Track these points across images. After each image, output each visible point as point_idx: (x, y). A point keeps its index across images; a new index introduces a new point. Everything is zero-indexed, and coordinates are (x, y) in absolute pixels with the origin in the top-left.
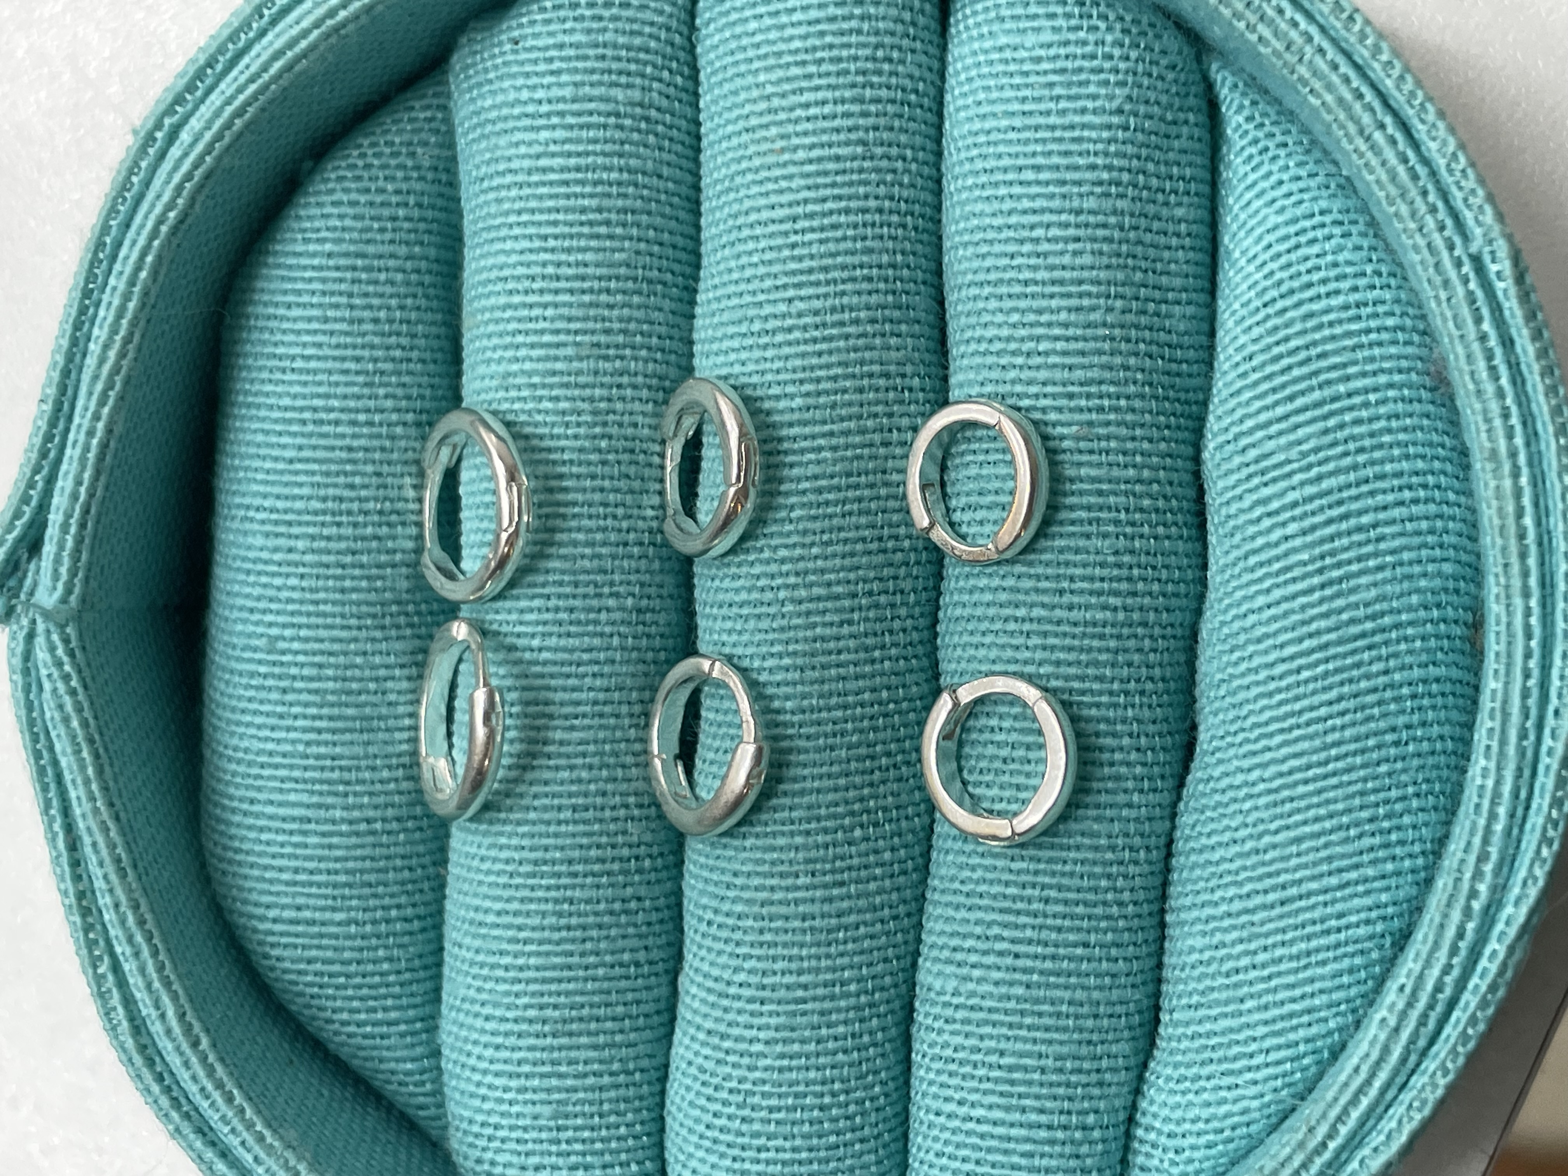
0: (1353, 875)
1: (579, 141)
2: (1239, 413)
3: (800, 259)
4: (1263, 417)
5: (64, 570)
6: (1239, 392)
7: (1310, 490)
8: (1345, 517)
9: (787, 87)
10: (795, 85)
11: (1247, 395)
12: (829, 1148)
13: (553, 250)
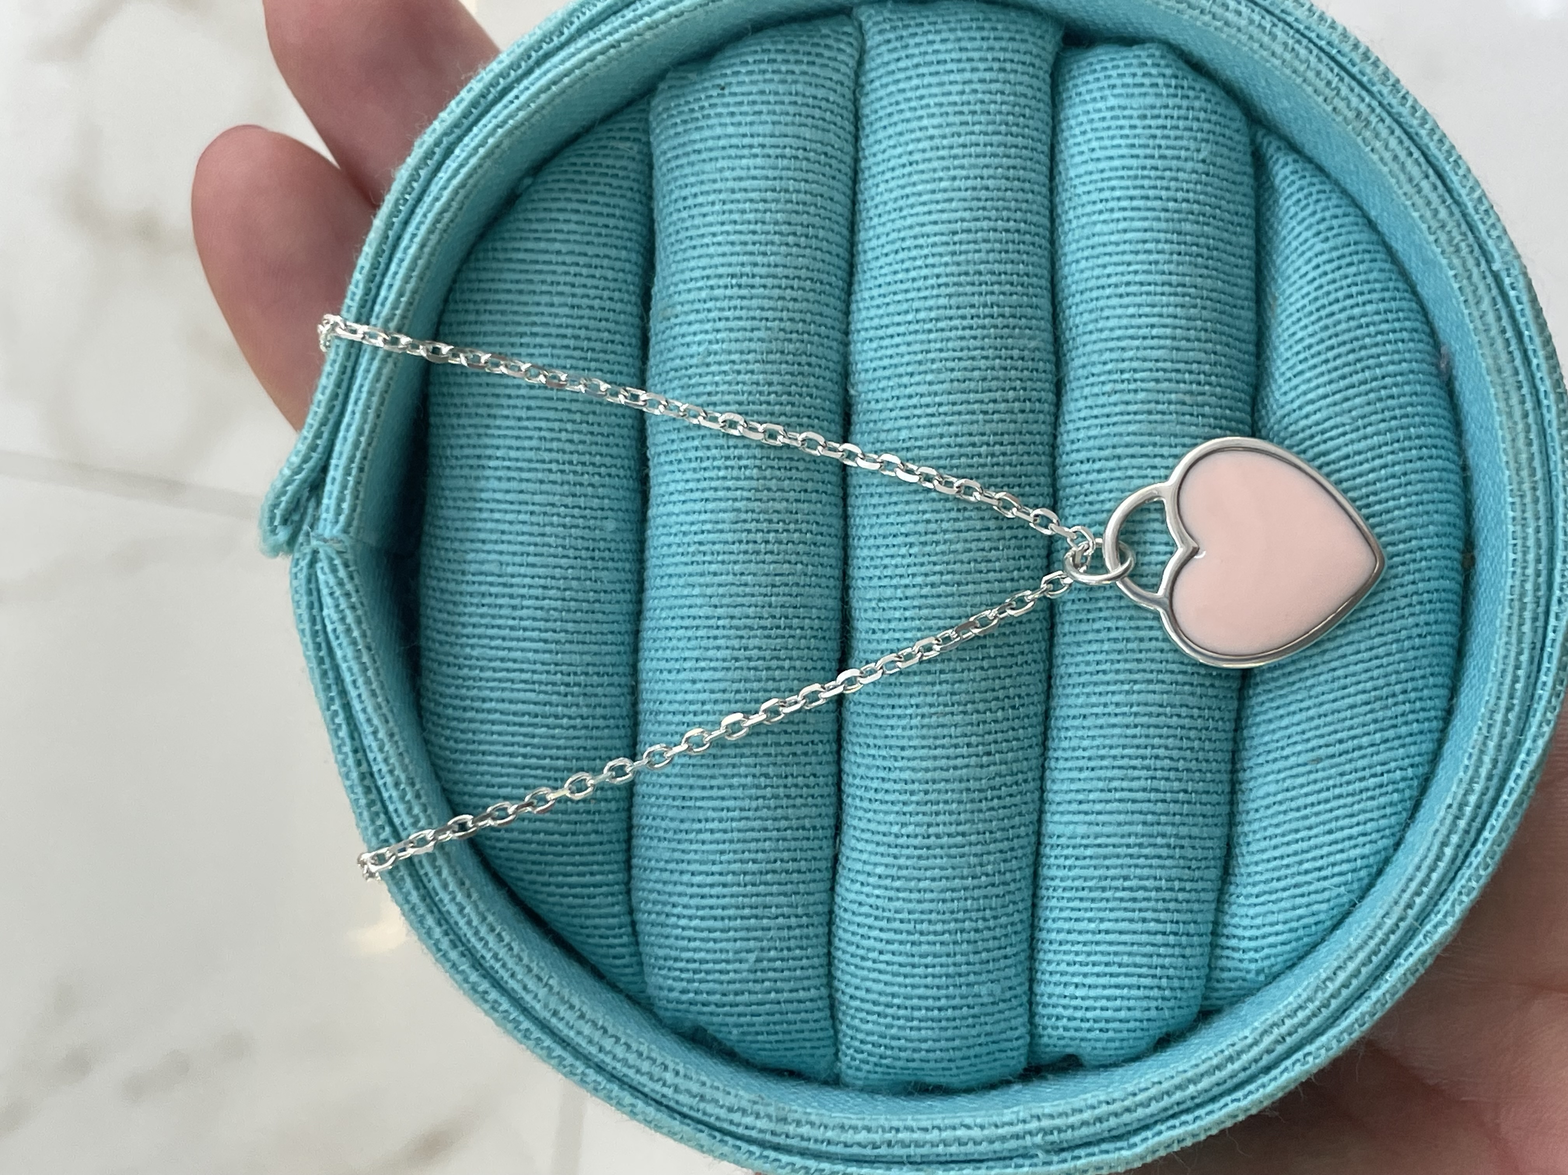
0: (1391, 733)
1: (775, 168)
2: (1303, 388)
3: (958, 264)
4: (1321, 391)
5: (345, 506)
6: (1301, 372)
7: (1357, 447)
8: (1385, 466)
9: (948, 131)
10: (954, 129)
11: (1308, 375)
12: (982, 963)
13: (752, 254)
